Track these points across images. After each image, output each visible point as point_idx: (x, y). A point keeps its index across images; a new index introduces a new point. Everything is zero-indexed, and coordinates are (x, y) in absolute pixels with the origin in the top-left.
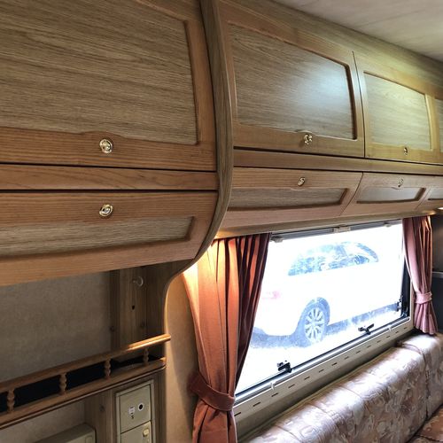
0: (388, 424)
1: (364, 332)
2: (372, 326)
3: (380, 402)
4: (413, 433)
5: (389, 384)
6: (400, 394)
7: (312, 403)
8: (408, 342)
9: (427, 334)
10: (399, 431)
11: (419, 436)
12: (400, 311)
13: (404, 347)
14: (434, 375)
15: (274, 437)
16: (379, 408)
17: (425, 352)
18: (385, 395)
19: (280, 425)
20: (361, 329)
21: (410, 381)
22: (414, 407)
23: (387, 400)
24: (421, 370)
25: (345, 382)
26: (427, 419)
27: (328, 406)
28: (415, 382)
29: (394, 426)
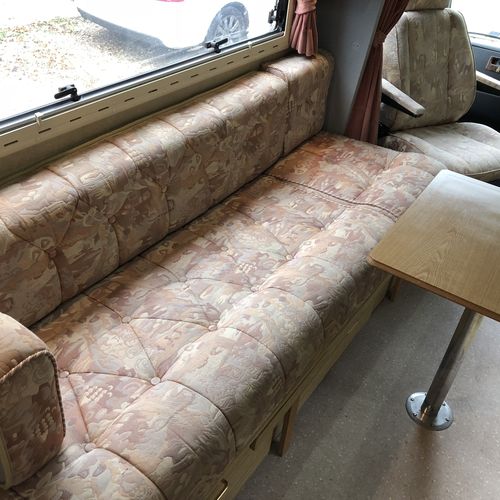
0: (222, 164)
1: (212, 49)
2: (225, 41)
3: (212, 139)
4: (259, 172)
5: (229, 119)
6: (245, 130)
7: (112, 141)
8: (275, 66)
9: (303, 55)
10: (238, 170)
11: (267, 175)
12: (274, 23)
13: (269, 72)
14: (299, 107)
15: (38, 184)
16: (210, 146)
17: (291, 79)
18: (221, 130)
19: (55, 169)
20: (209, 46)
21: (261, 114)
22: (264, 144)
23: (223, 137)
24: (280, 101)
25: (170, 114)
26: (282, 156)
27: (132, 144)
28: (269, 115)
29: (231, 166)
